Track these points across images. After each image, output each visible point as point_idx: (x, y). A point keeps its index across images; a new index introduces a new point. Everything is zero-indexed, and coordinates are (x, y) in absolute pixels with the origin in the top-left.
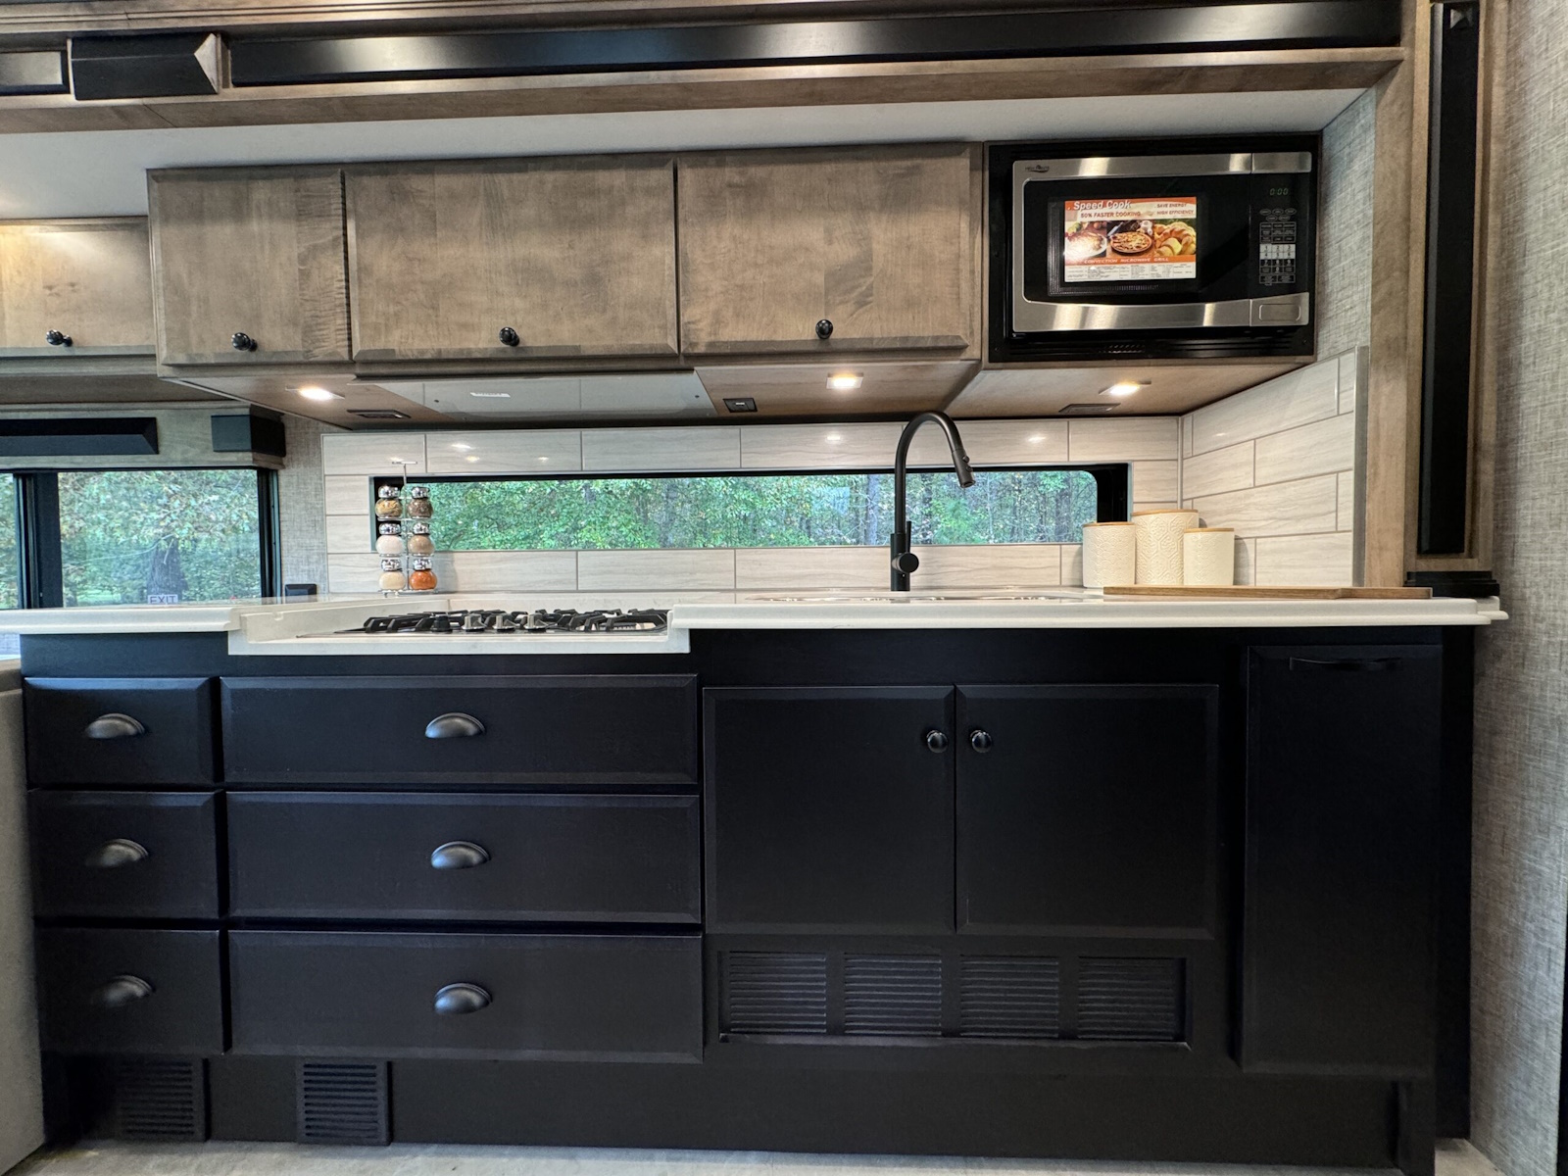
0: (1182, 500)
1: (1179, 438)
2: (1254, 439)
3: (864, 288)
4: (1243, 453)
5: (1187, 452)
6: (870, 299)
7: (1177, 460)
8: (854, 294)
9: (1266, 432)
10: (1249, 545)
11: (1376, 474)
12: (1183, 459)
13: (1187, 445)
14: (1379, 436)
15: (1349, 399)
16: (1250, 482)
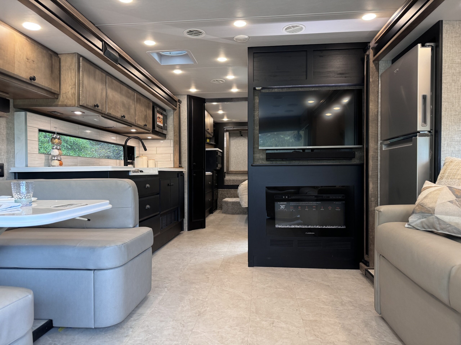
2: (156, 147)
9: (159, 146)
10: (156, 162)
14: (175, 150)
15: (172, 145)
16: (156, 153)
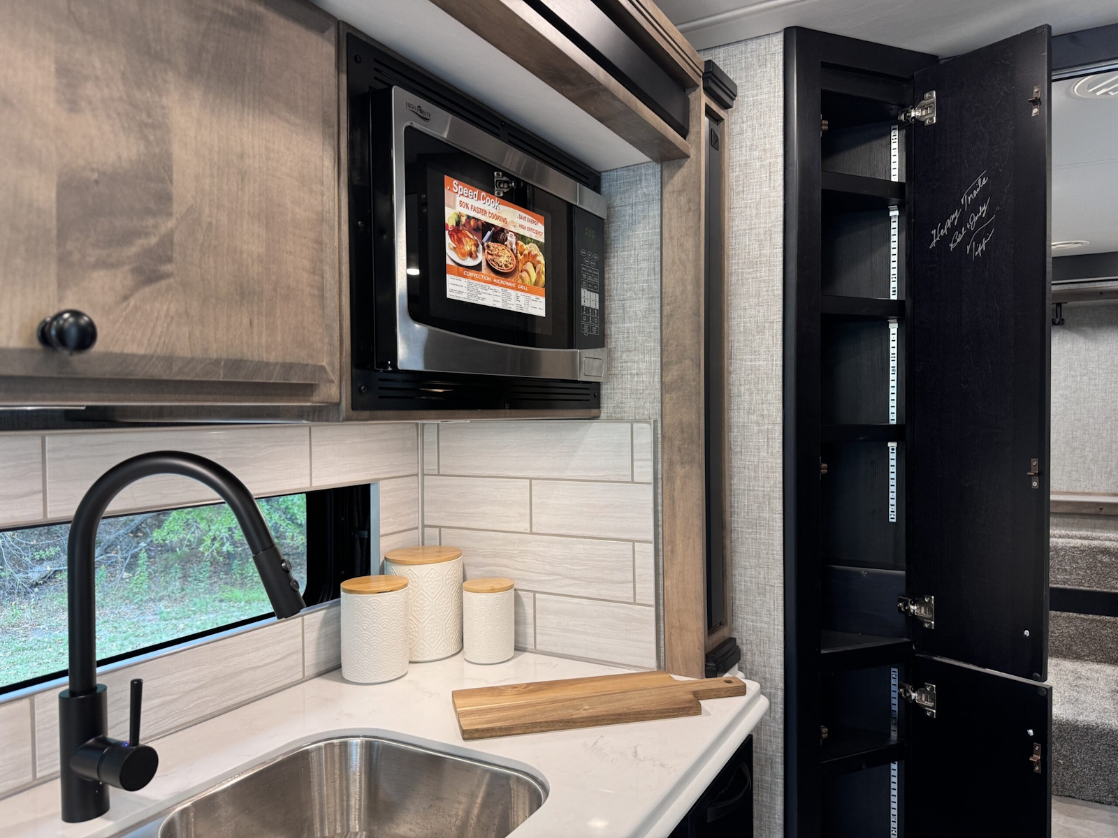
0: (424, 526)
1: (420, 448)
2: (531, 479)
3: (154, 240)
4: (516, 492)
5: (431, 466)
6: (168, 268)
7: (417, 475)
8: (133, 250)
9: (545, 475)
10: (527, 599)
11: (672, 551)
12: (423, 475)
13: (430, 458)
14: (674, 515)
15: (645, 471)
16: (525, 526)
